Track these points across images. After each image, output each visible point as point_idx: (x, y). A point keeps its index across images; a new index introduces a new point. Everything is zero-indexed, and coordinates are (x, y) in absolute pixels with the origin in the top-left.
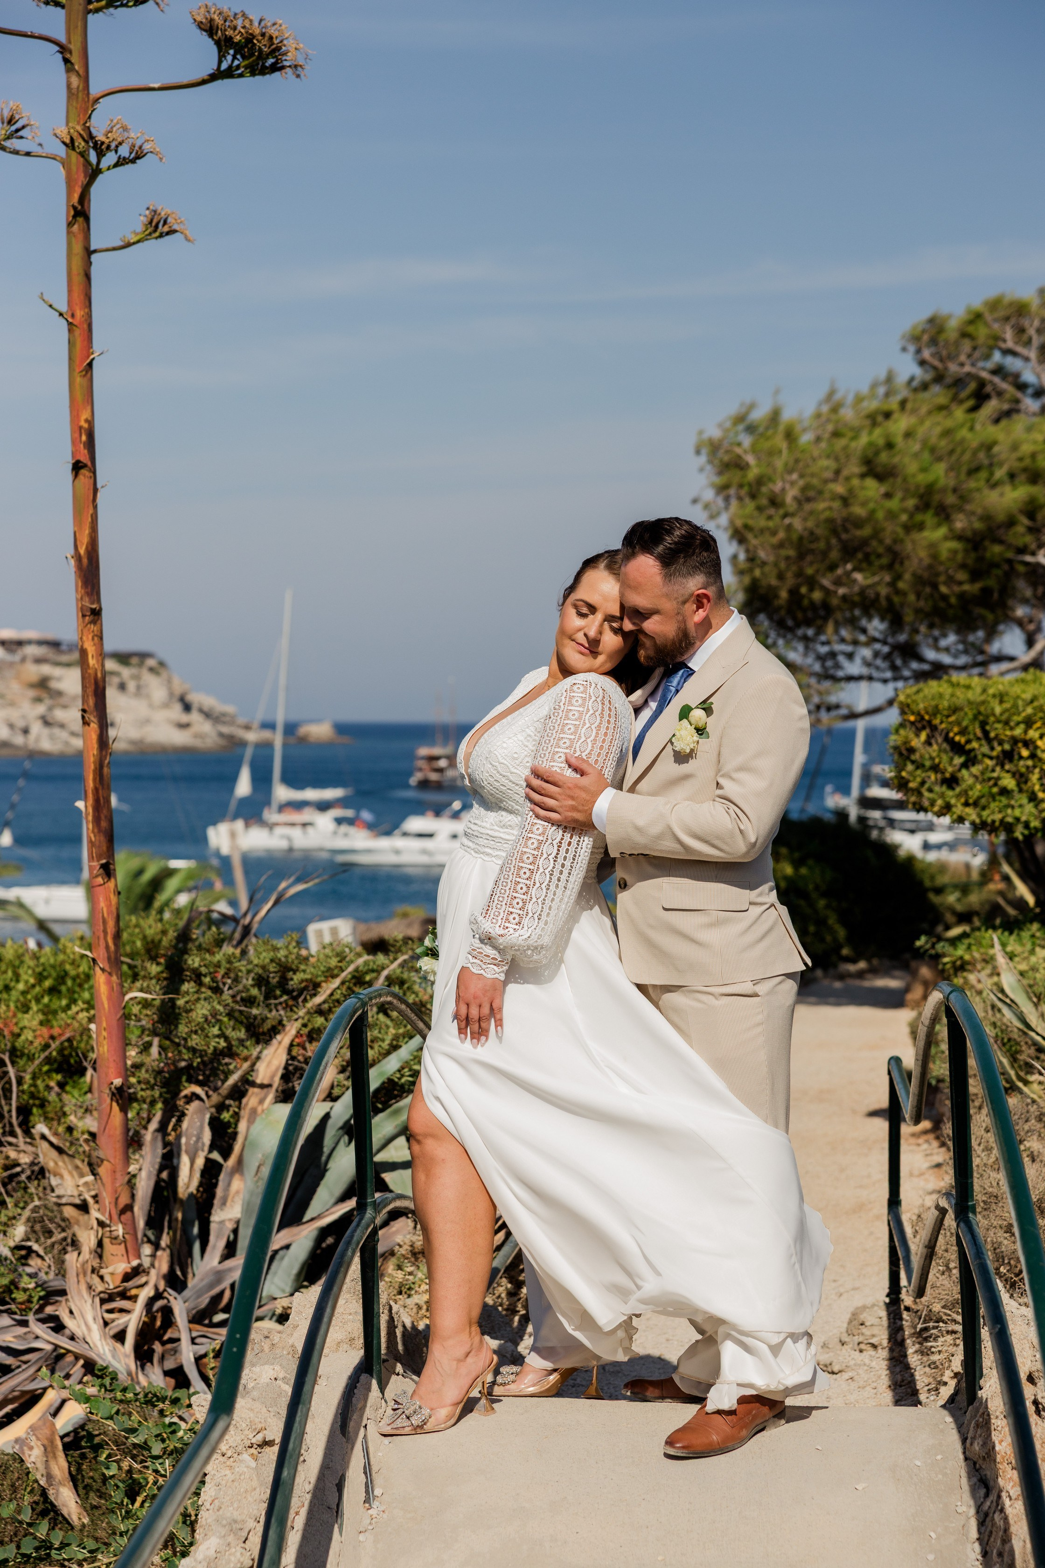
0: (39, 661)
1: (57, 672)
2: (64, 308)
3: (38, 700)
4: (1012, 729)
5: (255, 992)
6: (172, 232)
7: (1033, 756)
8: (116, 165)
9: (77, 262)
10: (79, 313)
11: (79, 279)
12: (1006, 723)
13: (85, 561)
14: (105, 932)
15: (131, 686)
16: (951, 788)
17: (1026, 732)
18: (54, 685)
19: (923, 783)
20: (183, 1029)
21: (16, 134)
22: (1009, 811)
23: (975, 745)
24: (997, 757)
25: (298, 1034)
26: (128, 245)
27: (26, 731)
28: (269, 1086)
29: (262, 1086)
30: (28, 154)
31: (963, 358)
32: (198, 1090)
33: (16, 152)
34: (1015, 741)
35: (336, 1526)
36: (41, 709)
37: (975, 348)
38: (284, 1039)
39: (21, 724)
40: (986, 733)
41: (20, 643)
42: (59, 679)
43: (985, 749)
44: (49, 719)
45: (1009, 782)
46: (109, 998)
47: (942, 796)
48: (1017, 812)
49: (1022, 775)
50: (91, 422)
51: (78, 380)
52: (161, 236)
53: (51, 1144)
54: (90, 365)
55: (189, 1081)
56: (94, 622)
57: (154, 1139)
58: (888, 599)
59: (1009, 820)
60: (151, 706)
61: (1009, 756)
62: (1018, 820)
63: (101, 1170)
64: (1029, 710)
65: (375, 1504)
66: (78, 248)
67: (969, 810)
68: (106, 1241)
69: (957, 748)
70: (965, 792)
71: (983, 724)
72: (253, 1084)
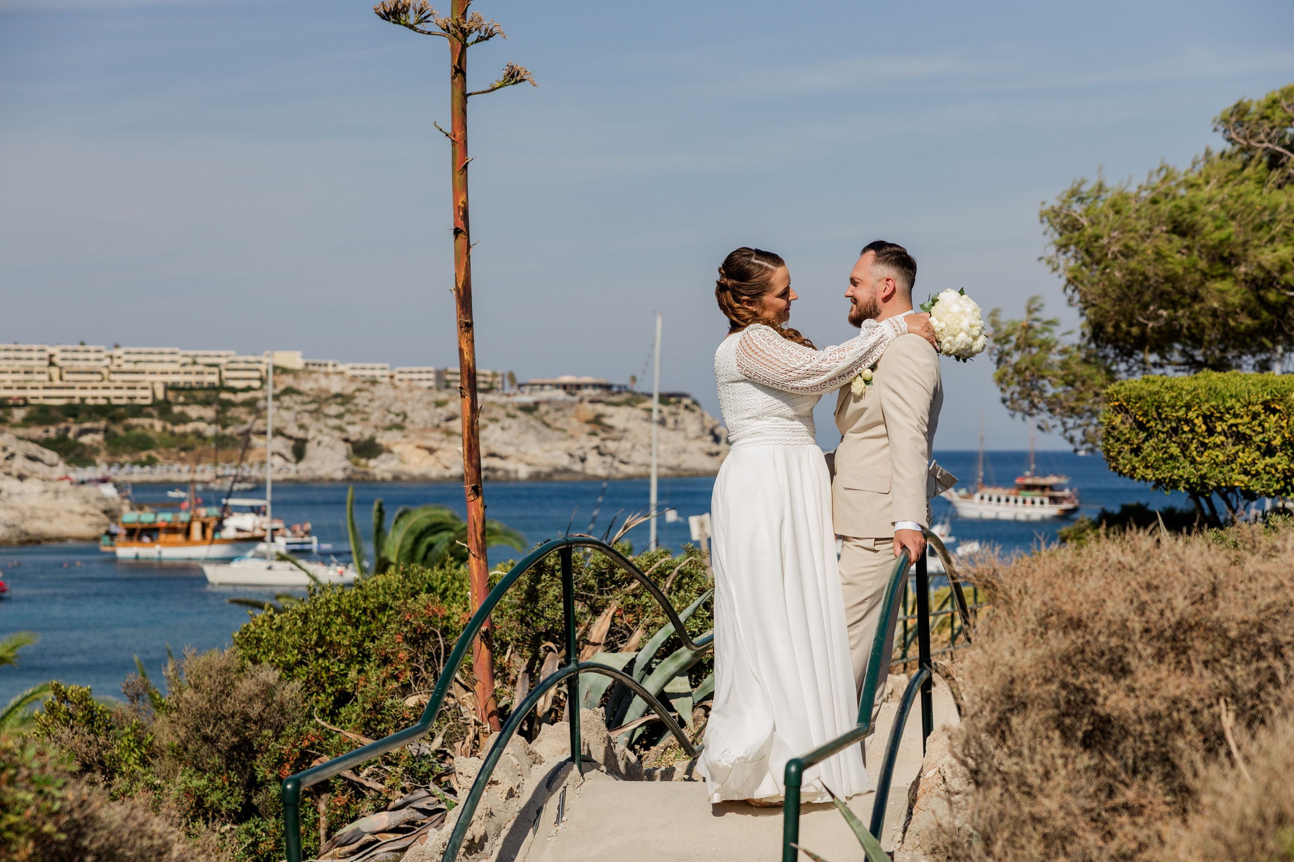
0: (592, 402)
1: (610, 410)
2: (449, 131)
3: (594, 434)
4: (1177, 411)
5: (592, 582)
6: (522, 80)
7: (1192, 431)
8: (477, 41)
9: (458, 101)
10: (458, 134)
11: (459, 112)
12: (1173, 407)
13: (462, 292)
14: (475, 531)
15: (670, 421)
16: (1137, 455)
17: (1186, 413)
18: (607, 421)
19: (1120, 452)
20: (541, 605)
21: (425, 20)
22: (1176, 471)
23: (1152, 423)
24: (1167, 432)
25: (619, 609)
26: (494, 89)
27: (583, 460)
28: (599, 644)
29: (594, 644)
30: (429, 33)
31: (1262, 136)
32: (551, 645)
33: (422, 32)
34: (1179, 420)
35: (531, 830)
36: (596, 441)
37: (1272, 128)
38: (609, 613)
39: (580, 453)
40: (1159, 414)
41: (579, 387)
42: (611, 416)
43: (1159, 427)
44: (603, 450)
45: (1175, 450)
46: (479, 574)
47: (1130, 461)
48: (1181, 472)
49: (1184, 445)
50: (466, 204)
51: (458, 176)
52: (516, 82)
53: (461, 684)
54: (466, 167)
55: (546, 640)
56: (467, 331)
57: (524, 678)
58: (1189, 328)
59: (1176, 477)
60: (686, 438)
61: (1175, 431)
62: (1181, 477)
63: (476, 688)
64: (1188, 398)
65: (561, 825)
66: (458, 93)
67: (1149, 471)
68: (481, 735)
69: (1141, 426)
70: (1144, 459)
71: (1158, 408)
72: (588, 642)
